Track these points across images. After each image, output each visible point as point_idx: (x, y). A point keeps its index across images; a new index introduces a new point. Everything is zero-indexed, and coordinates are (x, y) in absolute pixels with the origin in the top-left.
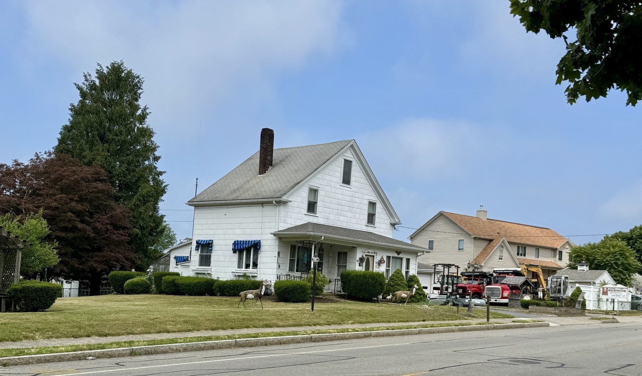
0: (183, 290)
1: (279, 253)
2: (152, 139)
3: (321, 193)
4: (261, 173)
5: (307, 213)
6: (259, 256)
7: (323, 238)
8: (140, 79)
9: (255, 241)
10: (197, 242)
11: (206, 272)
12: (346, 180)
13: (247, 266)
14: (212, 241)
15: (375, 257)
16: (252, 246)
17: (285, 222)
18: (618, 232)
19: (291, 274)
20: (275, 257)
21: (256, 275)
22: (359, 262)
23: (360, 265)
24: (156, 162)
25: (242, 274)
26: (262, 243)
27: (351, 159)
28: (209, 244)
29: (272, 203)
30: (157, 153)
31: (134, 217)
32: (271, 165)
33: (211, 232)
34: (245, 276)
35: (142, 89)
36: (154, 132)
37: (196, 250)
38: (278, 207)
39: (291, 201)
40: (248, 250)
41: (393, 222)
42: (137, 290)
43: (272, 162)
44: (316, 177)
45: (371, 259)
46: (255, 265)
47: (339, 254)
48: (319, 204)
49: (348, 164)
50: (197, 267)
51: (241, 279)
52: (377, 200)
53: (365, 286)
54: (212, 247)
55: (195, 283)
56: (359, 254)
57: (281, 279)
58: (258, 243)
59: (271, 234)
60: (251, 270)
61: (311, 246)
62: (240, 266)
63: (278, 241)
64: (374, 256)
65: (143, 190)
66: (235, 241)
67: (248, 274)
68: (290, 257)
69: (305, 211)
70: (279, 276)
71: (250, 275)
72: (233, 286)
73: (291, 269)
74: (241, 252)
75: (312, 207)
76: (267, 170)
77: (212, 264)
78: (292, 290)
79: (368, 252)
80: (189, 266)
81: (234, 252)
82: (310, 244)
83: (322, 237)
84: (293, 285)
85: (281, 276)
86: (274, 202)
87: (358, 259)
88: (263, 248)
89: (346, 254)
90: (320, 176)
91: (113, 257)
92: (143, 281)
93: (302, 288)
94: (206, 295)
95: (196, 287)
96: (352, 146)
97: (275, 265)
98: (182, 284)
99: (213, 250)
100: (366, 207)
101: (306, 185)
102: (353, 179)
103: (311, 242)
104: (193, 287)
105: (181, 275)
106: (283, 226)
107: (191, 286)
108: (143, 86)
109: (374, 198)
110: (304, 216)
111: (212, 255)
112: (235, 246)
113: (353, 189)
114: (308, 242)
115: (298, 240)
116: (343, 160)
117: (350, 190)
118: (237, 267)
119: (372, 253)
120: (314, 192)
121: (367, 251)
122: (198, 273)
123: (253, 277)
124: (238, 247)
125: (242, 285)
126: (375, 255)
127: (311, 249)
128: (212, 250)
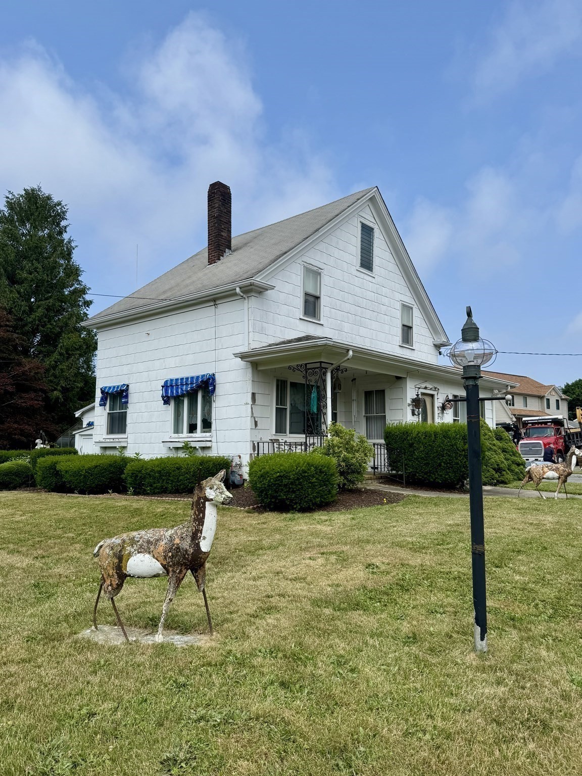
0: (70, 482)
1: (253, 394)
2: (80, 278)
3: (326, 280)
4: (211, 262)
5: (304, 316)
6: (214, 405)
7: (351, 353)
8: (63, 207)
9: (203, 376)
10: (103, 392)
11: (117, 445)
12: (367, 263)
13: (192, 428)
14: (128, 386)
15: (436, 397)
16: (199, 387)
17: (262, 331)
18: (578, 380)
19: (282, 438)
20: (247, 404)
21: (208, 444)
22: (411, 407)
23: (413, 414)
24: (87, 308)
25: (180, 445)
26: (219, 379)
27: (371, 225)
28: (122, 391)
29: (236, 294)
30: (88, 297)
31: (56, 377)
32: (229, 247)
33: (125, 370)
34: (186, 447)
35: (66, 219)
36: (81, 269)
37: (101, 405)
38: (246, 301)
39: (273, 288)
40: (192, 396)
41: (438, 342)
42: (11, 483)
43: (230, 241)
44: (316, 247)
45: (428, 401)
46: (207, 425)
47: (368, 394)
48: (324, 301)
49: (367, 232)
50: (104, 437)
51: (182, 455)
52: (413, 303)
53: (449, 456)
54: (127, 397)
55: (89, 469)
56: (411, 391)
57: (261, 451)
58: (209, 379)
59: (236, 355)
60: (199, 434)
61: (325, 374)
62: (177, 429)
63: (250, 370)
64: (432, 396)
65: (66, 341)
66: (166, 382)
67: (193, 445)
68: (277, 405)
69: (300, 313)
70: (256, 445)
71: (198, 445)
72: (159, 472)
73: (280, 429)
74: (178, 400)
75: (312, 305)
76: (223, 256)
77: (128, 429)
78: (298, 479)
79: (426, 388)
80: (91, 435)
81: (166, 401)
82: (322, 370)
83: (348, 350)
84: (298, 465)
85: (261, 445)
86: (238, 290)
87: (409, 401)
88: (220, 390)
89: (381, 393)
90: (321, 246)
91: (16, 429)
92: (21, 465)
93: (321, 472)
94: (108, 493)
95: (92, 476)
96: (372, 199)
97: (249, 422)
98: (66, 472)
99: (129, 402)
100: (398, 314)
101: (299, 261)
102: (376, 261)
103: (323, 365)
104: (85, 476)
105: (79, 453)
106: (258, 342)
107: (81, 475)
108: (68, 215)
109: (409, 299)
110: (298, 321)
111: (128, 413)
112: (166, 391)
113: (378, 279)
114: (318, 365)
115: (294, 364)
116: (360, 226)
117: (373, 280)
118: (172, 431)
119: (431, 389)
120: (314, 273)
121: (423, 386)
122: (105, 448)
123: (203, 448)
124: (172, 392)
125: (178, 469)
126: (434, 393)
127: (324, 381)
128: (127, 402)
